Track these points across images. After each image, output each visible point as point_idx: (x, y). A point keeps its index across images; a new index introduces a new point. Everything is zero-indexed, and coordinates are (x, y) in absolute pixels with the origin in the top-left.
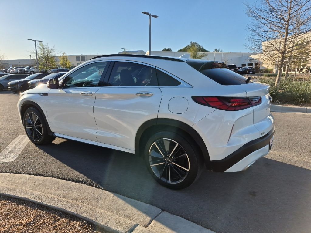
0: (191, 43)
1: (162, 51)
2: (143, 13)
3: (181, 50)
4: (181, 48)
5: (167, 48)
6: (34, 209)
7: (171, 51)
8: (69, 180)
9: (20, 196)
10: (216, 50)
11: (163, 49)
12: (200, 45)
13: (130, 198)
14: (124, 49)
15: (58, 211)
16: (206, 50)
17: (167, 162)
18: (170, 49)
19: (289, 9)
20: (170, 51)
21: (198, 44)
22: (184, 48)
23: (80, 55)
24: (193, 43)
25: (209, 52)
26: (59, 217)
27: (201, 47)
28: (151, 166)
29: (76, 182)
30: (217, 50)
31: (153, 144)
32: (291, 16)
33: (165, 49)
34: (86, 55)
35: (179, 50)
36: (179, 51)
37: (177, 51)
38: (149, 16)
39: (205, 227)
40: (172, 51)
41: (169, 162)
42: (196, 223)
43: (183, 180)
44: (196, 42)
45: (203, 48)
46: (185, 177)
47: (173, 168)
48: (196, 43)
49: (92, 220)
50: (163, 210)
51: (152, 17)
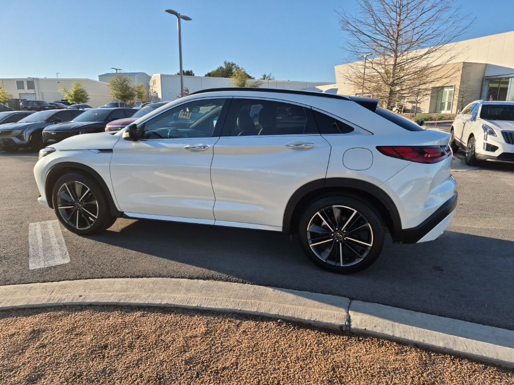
0: (225, 63)
2: (168, 11)
3: (209, 75)
4: (210, 71)
5: (186, 70)
6: (194, 316)
8: (191, 278)
9: (158, 303)
10: (265, 76)
12: (240, 67)
13: (298, 290)
14: (116, 69)
15: (230, 313)
16: (250, 75)
17: (336, 238)
18: (191, 71)
19: (398, 23)
20: (191, 75)
21: (236, 65)
22: (215, 72)
23: (25, 79)
24: (229, 63)
25: (254, 78)
26: (238, 321)
27: (243, 71)
28: (311, 246)
29: (204, 279)
30: (267, 76)
31: (316, 214)
32: (401, 33)
33: (183, 71)
34: (37, 79)
35: (207, 73)
36: (206, 76)
37: (203, 75)
38: (178, 17)
39: (414, 310)
40: (195, 75)
41: (339, 238)
42: (400, 307)
43: (362, 259)
44: (234, 62)
46: (365, 255)
47: (347, 244)
48: (233, 65)
49: (289, 317)
50: (352, 299)
51: (181, 20)
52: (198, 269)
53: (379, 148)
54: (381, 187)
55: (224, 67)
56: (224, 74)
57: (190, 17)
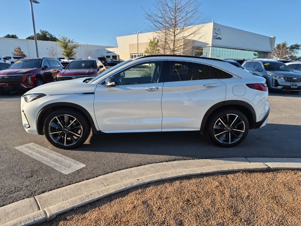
0: (41, 31)
1: (5, 37)
3: (29, 38)
4: (29, 36)
5: (11, 34)
7: (18, 38)
11: (6, 35)
12: (52, 34)
18: (15, 35)
20: (16, 38)
21: (49, 33)
24: (44, 31)
27: (54, 37)
30: (71, 41)
33: (9, 35)
35: (27, 37)
36: (27, 39)
44: (47, 31)
45: (55, 37)
48: (46, 32)
51: (33, 3)
52: (164, 156)
53: (247, 85)
54: (250, 103)
55: (40, 33)
56: (41, 38)
57: (39, 2)
